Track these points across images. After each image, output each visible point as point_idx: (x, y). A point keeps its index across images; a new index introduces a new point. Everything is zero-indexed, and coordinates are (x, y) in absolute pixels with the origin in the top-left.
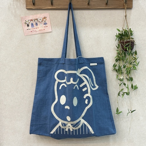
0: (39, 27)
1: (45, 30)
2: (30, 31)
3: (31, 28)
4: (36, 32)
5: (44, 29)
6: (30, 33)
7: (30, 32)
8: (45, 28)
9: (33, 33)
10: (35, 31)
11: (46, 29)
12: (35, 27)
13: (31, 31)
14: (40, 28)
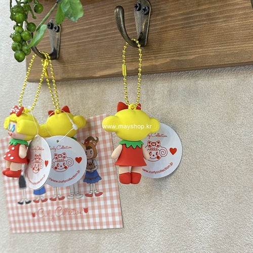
0: (65, 192)
1: (90, 212)
2: (29, 210)
3: (33, 196)
4: (54, 219)
5: (86, 210)
6: (29, 221)
7: (31, 217)
8: (90, 205)
9: (42, 224)
10: (48, 213)
11: (93, 208)
12: (48, 193)
13: (34, 215)
14: (69, 203)
